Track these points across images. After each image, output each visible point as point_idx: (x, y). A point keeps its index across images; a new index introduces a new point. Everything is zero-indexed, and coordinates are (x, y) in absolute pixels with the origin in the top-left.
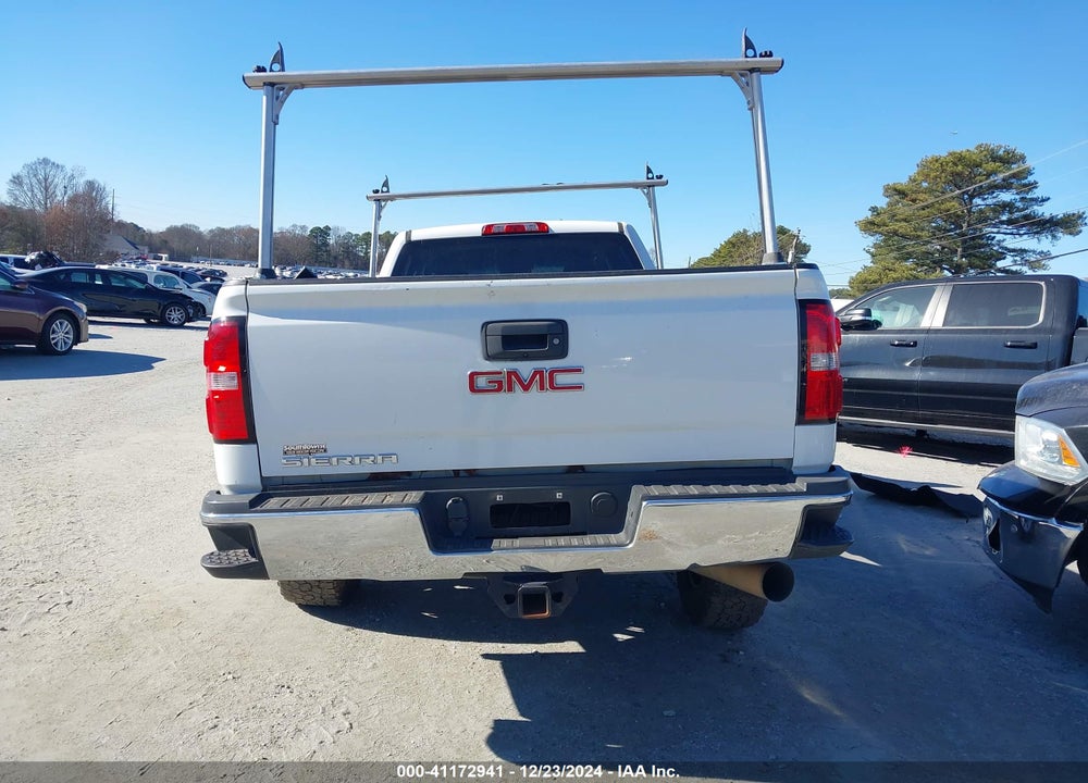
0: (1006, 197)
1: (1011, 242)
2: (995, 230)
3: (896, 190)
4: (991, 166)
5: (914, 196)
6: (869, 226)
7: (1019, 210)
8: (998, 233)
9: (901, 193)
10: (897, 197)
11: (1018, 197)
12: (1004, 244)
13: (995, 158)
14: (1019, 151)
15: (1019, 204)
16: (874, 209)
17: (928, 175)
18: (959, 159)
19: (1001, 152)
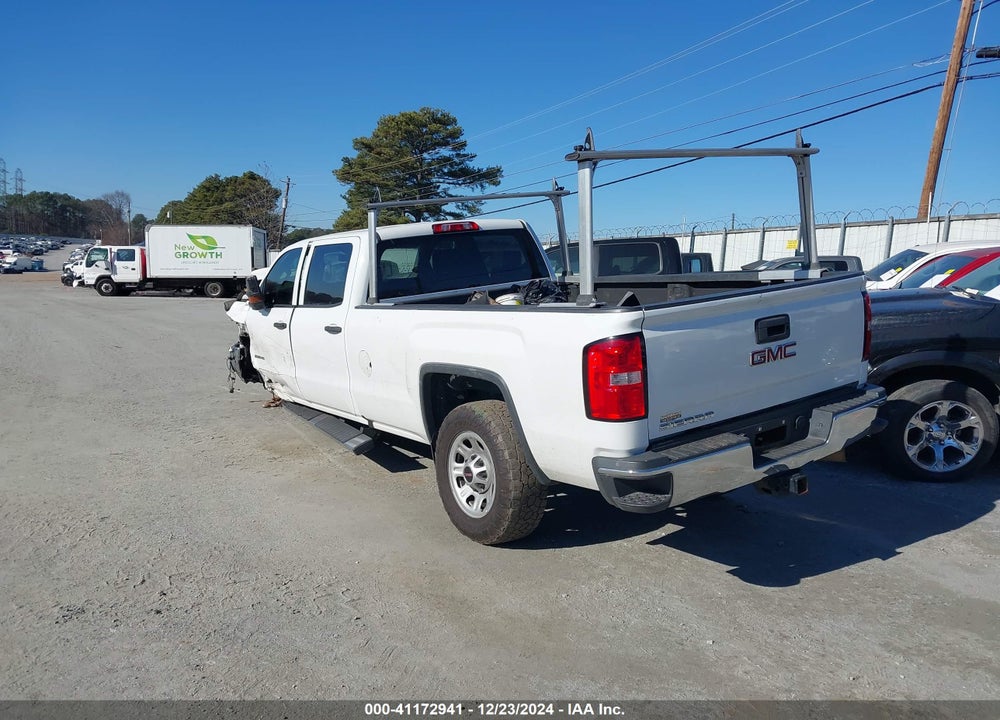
0: (445, 152)
1: (455, 191)
2: (441, 180)
3: (363, 143)
4: (434, 126)
5: (378, 150)
6: (345, 176)
7: (457, 164)
8: (444, 182)
9: (368, 147)
10: (365, 151)
11: (454, 153)
12: (450, 192)
13: (436, 120)
14: (452, 115)
15: (456, 160)
16: (346, 160)
17: (387, 132)
18: (410, 120)
19: (439, 115)
